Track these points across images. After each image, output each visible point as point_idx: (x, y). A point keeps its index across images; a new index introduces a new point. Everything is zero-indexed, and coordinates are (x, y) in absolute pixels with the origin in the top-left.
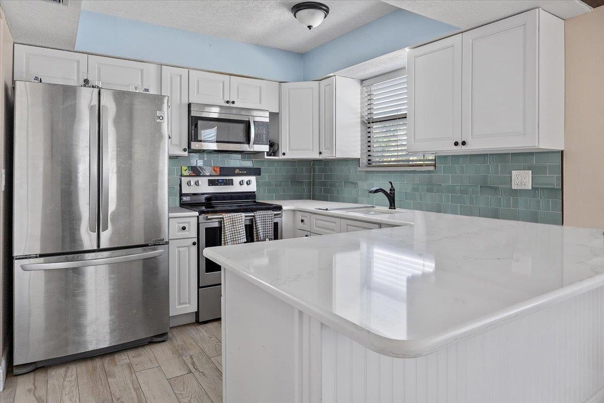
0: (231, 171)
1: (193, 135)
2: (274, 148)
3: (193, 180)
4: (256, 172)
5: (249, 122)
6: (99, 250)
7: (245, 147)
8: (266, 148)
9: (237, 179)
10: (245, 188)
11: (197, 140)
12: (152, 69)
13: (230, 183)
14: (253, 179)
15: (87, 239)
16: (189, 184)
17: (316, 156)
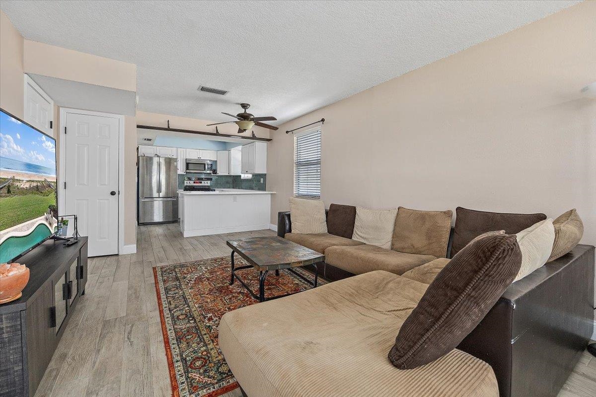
0: (202, 179)
1: (187, 168)
2: (215, 172)
3: (188, 182)
4: (211, 179)
5: (205, 164)
6: (159, 197)
7: (205, 172)
8: (211, 172)
9: (203, 182)
10: (206, 185)
11: (188, 169)
12: (174, 149)
13: (201, 183)
14: (209, 182)
15: (155, 194)
16: (187, 183)
17: (228, 174)
